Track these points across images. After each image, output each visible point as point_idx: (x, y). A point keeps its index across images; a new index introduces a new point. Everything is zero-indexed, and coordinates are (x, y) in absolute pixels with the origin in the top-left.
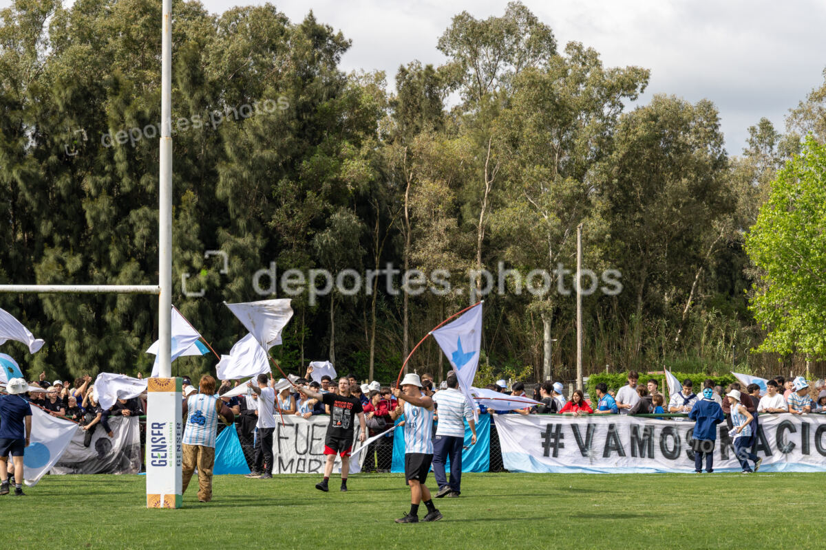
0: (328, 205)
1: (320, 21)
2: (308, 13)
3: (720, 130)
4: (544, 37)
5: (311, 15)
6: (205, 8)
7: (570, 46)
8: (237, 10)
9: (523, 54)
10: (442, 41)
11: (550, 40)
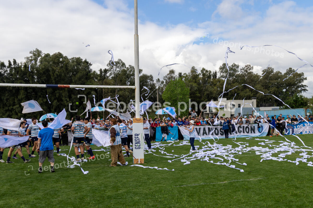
0: (90, 91)
1: (87, 61)
2: (85, 59)
3: (153, 79)
4: (123, 64)
5: (86, 59)
6: (68, 57)
7: (129, 66)
8: (74, 58)
9: (120, 67)
10: (108, 65)
11: (125, 65)
